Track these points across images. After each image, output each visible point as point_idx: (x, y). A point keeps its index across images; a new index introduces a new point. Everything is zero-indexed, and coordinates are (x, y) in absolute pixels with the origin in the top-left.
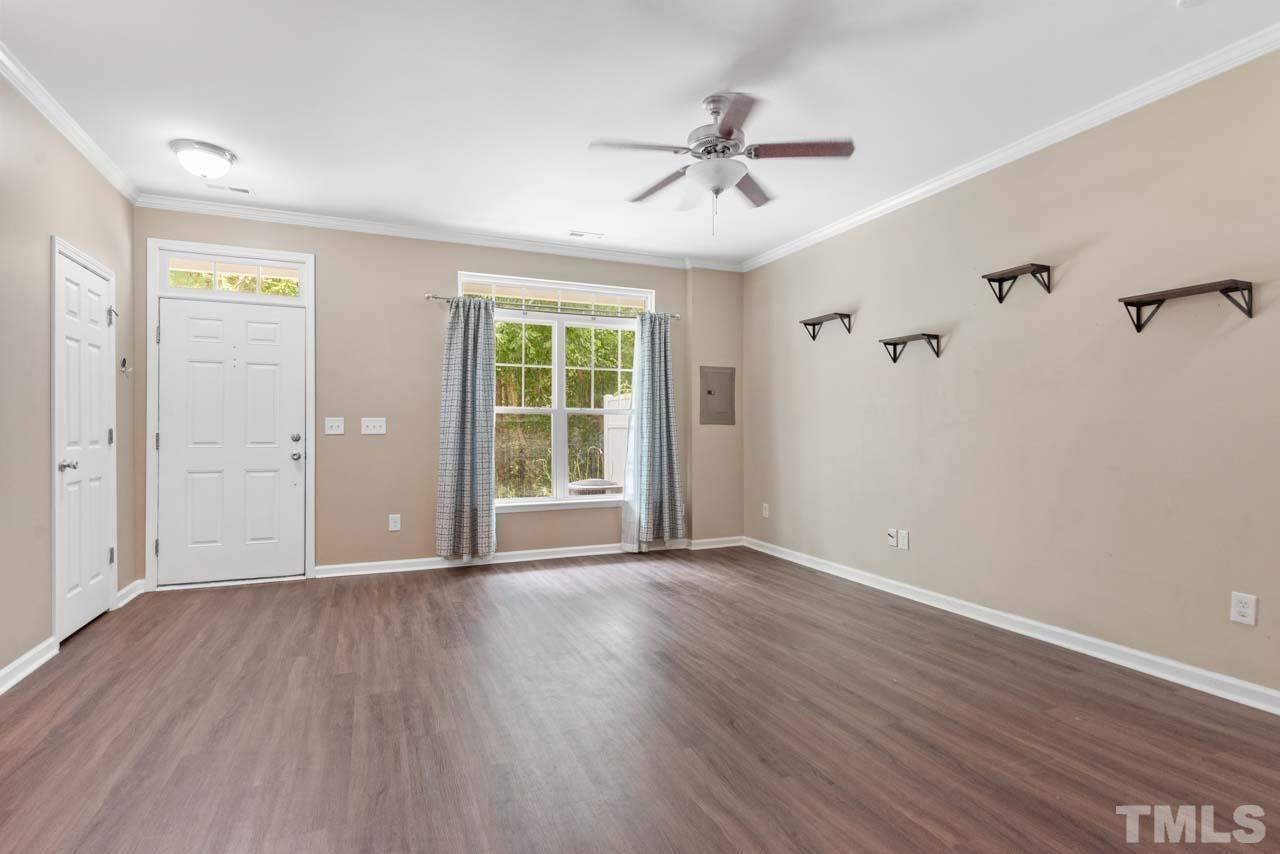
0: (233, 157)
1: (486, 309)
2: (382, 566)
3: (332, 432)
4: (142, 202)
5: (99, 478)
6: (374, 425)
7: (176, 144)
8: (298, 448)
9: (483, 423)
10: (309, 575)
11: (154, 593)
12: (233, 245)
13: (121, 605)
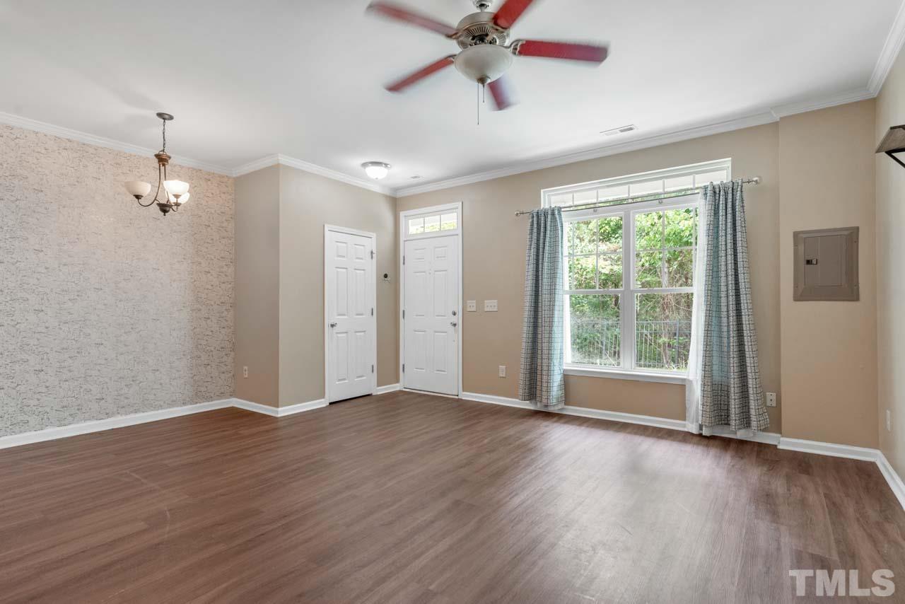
0: (386, 165)
1: (553, 214)
2: (500, 400)
3: (471, 310)
4: (400, 194)
5: (364, 331)
6: (491, 305)
7: (365, 165)
8: (454, 319)
9: (547, 303)
10: (460, 397)
11: (402, 391)
12: (430, 206)
13: (379, 393)
